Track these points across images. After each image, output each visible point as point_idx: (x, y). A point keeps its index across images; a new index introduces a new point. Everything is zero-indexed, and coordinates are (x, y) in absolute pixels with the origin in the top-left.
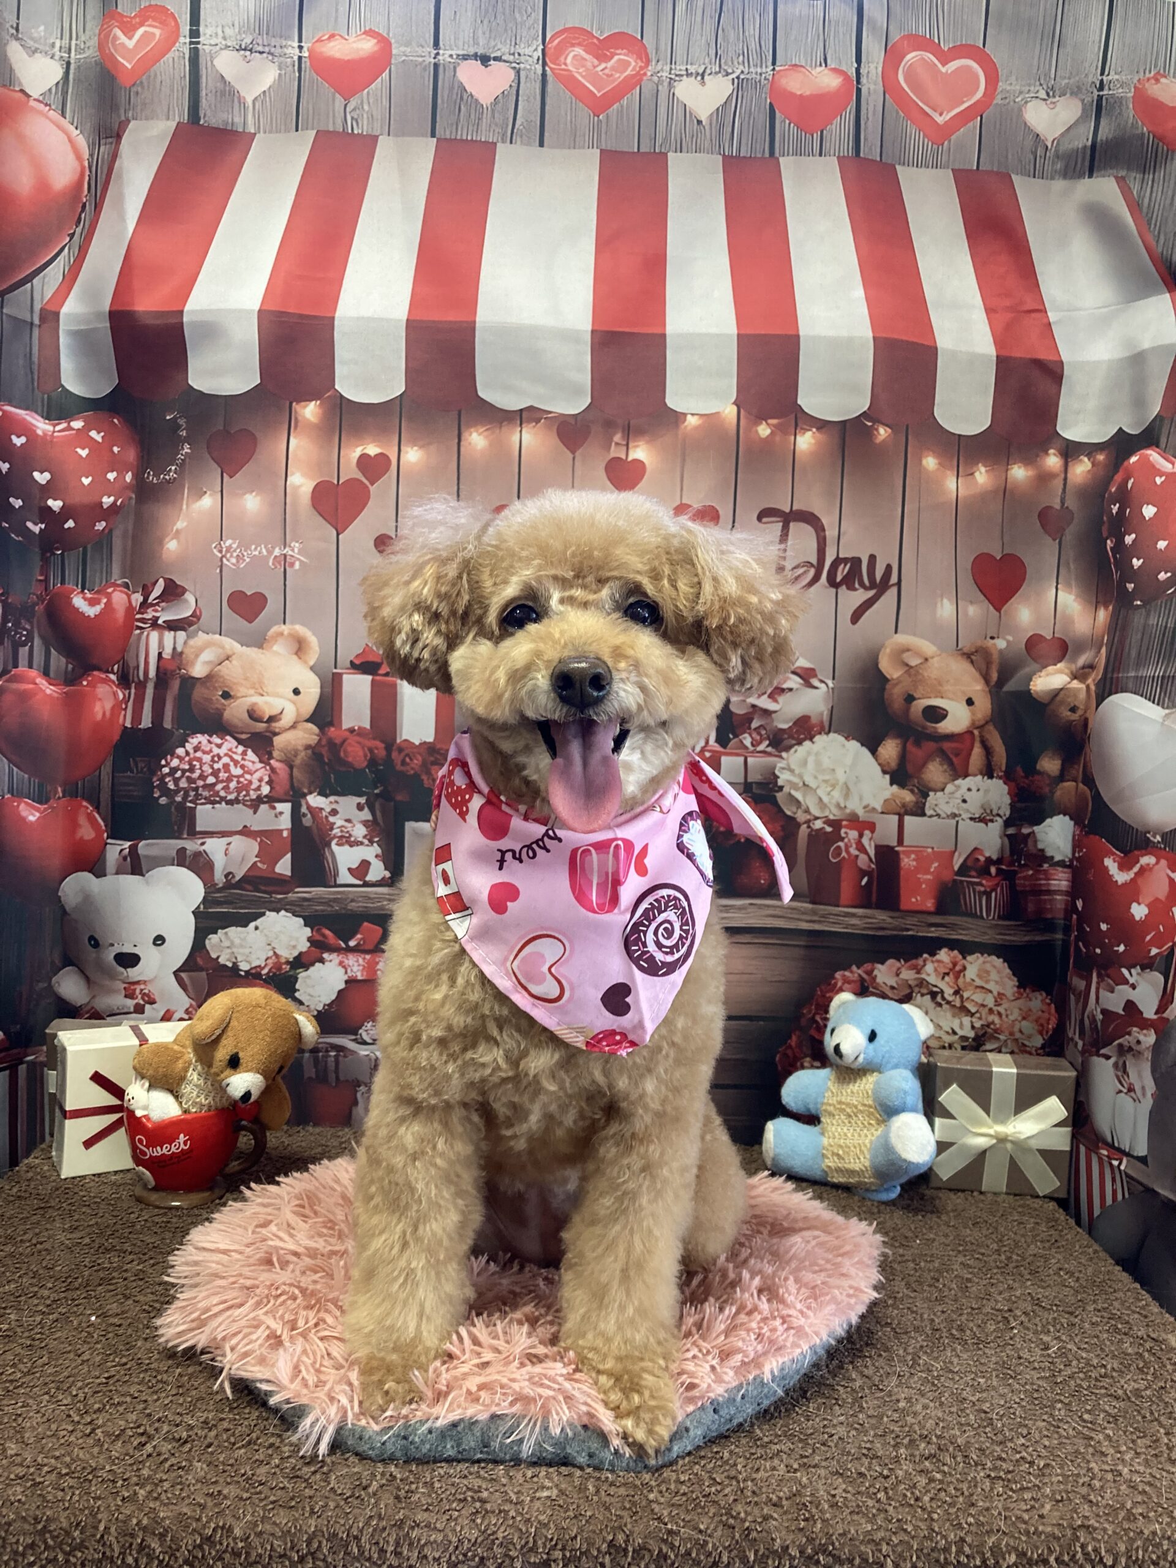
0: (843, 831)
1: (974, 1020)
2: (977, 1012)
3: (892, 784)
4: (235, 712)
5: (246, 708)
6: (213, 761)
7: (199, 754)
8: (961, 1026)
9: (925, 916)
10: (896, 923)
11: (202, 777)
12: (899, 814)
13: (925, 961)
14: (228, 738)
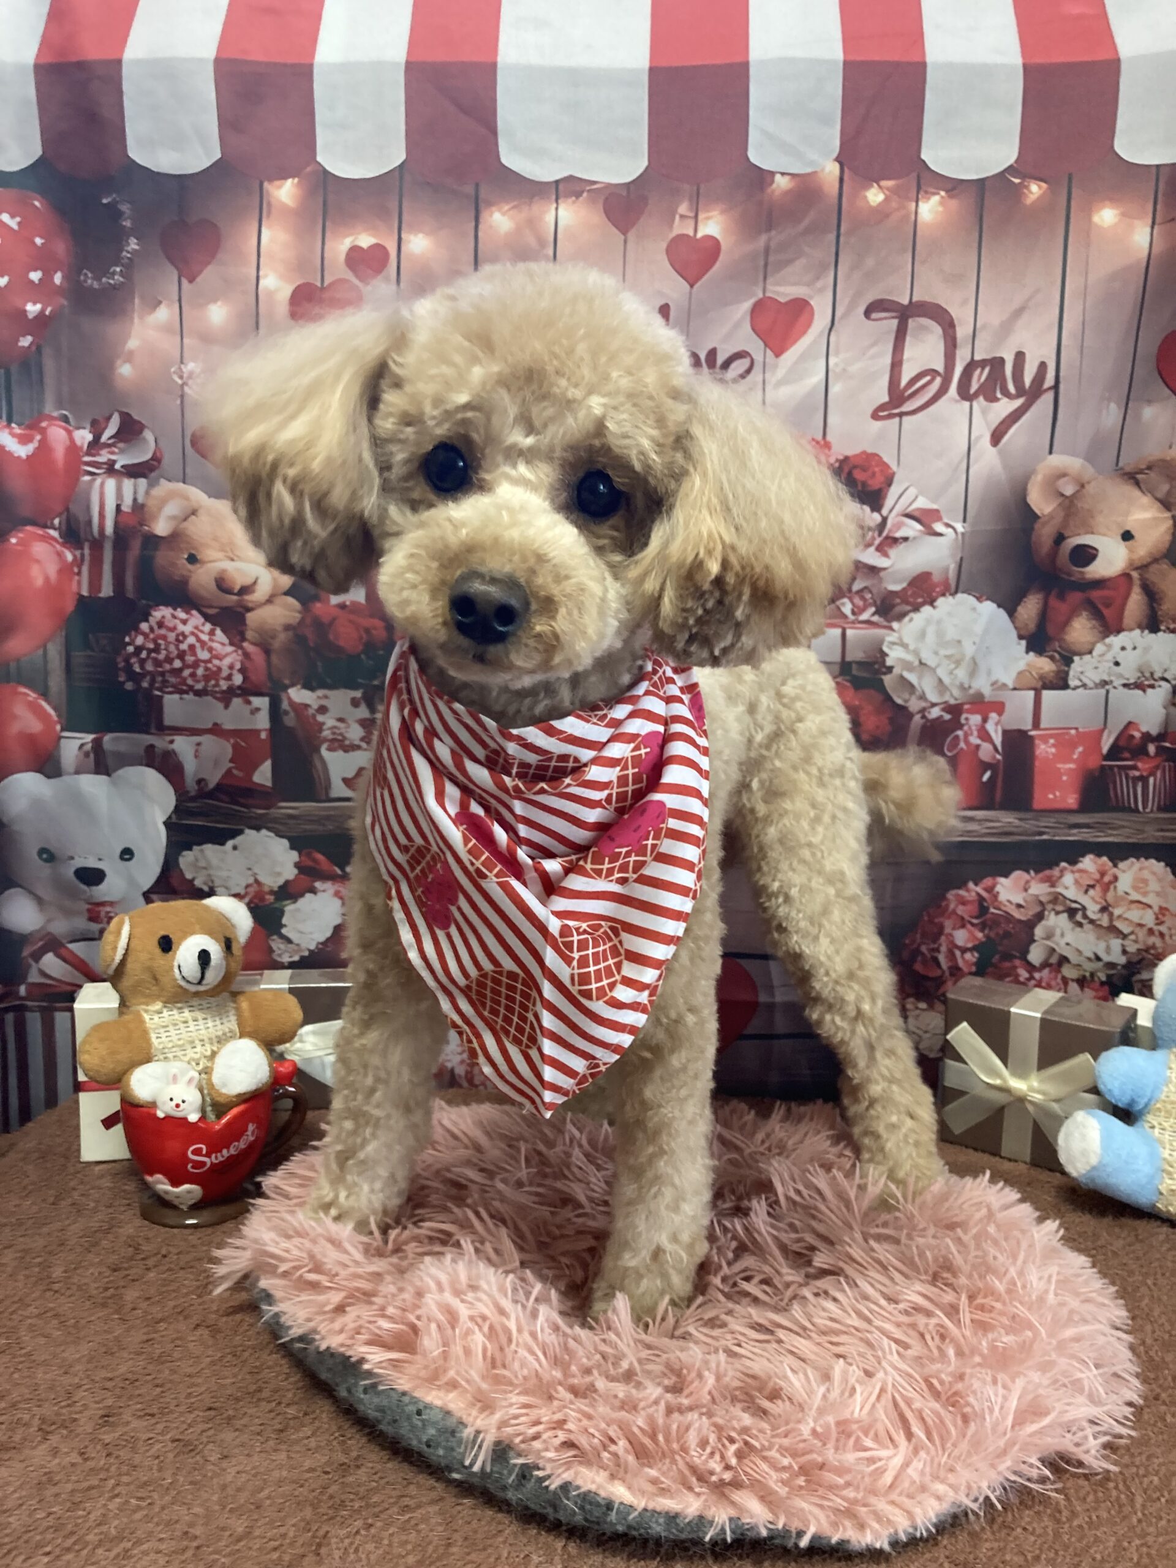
0: (964, 716)
1: (1126, 942)
2: (1132, 933)
3: (1027, 652)
4: (202, 578)
5: (214, 575)
6: (177, 640)
7: (163, 632)
8: (1108, 950)
9: (1064, 815)
10: (1029, 825)
11: (169, 660)
12: (1035, 689)
13: (1062, 871)
14: (194, 612)
